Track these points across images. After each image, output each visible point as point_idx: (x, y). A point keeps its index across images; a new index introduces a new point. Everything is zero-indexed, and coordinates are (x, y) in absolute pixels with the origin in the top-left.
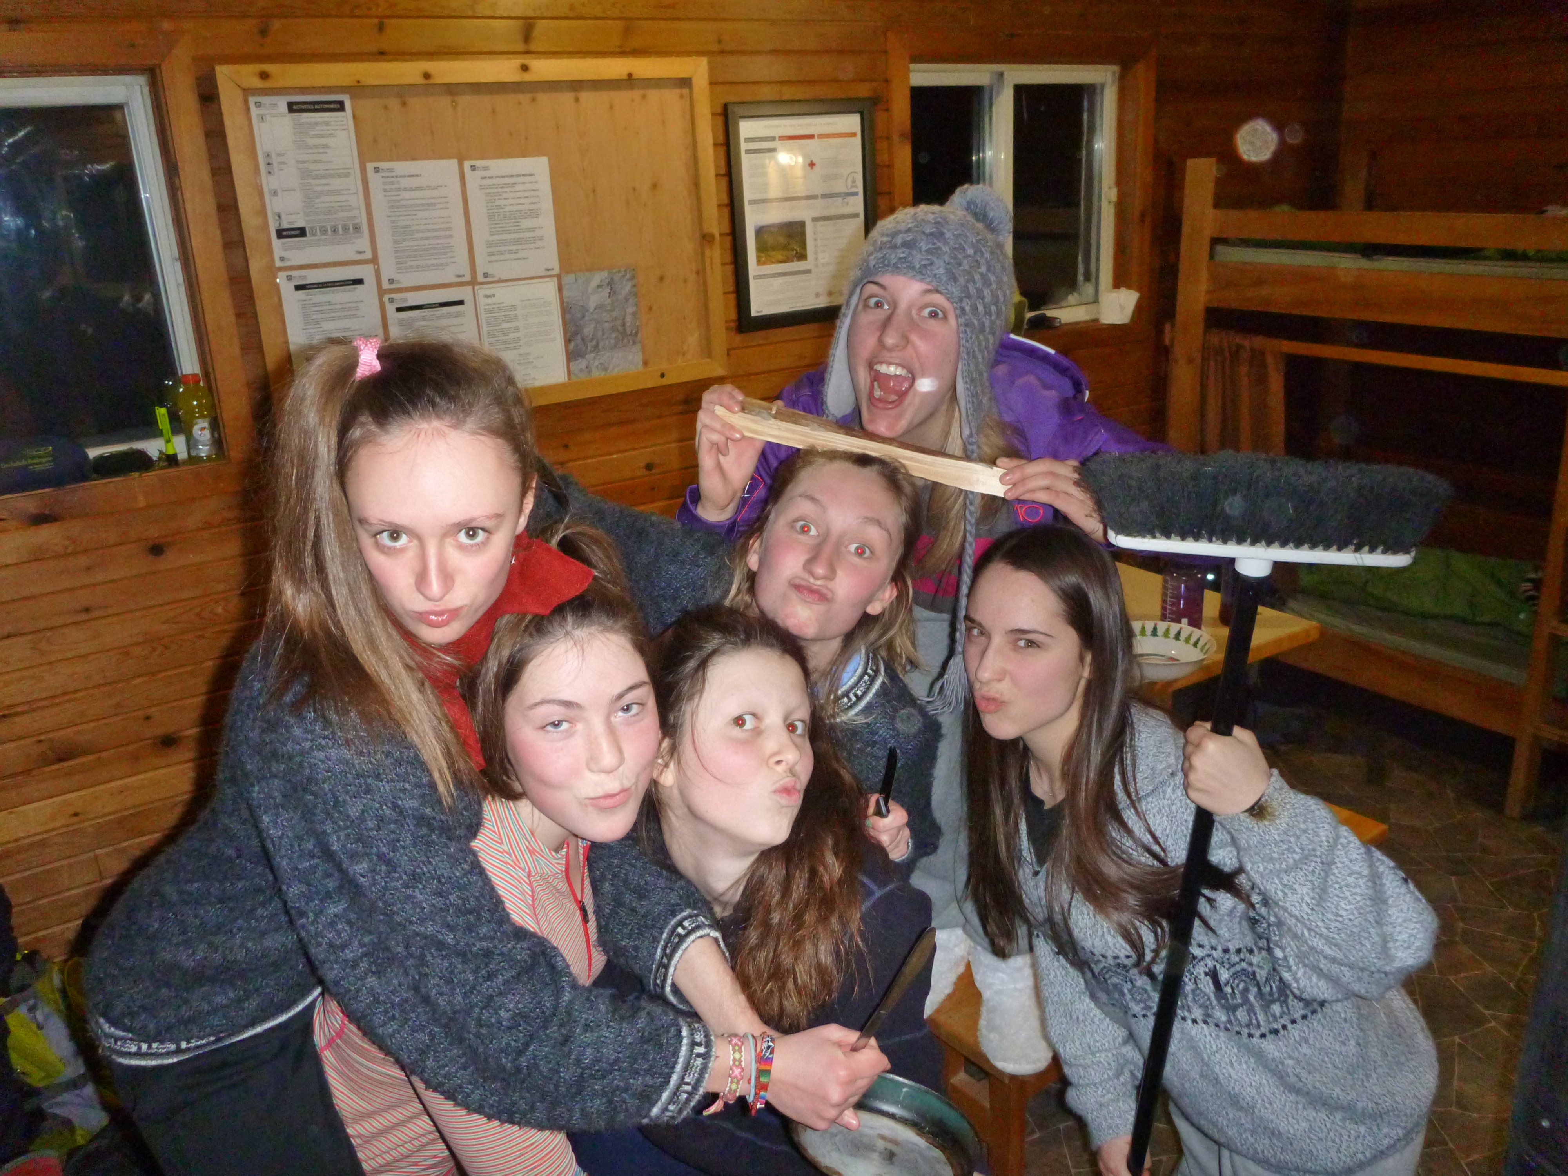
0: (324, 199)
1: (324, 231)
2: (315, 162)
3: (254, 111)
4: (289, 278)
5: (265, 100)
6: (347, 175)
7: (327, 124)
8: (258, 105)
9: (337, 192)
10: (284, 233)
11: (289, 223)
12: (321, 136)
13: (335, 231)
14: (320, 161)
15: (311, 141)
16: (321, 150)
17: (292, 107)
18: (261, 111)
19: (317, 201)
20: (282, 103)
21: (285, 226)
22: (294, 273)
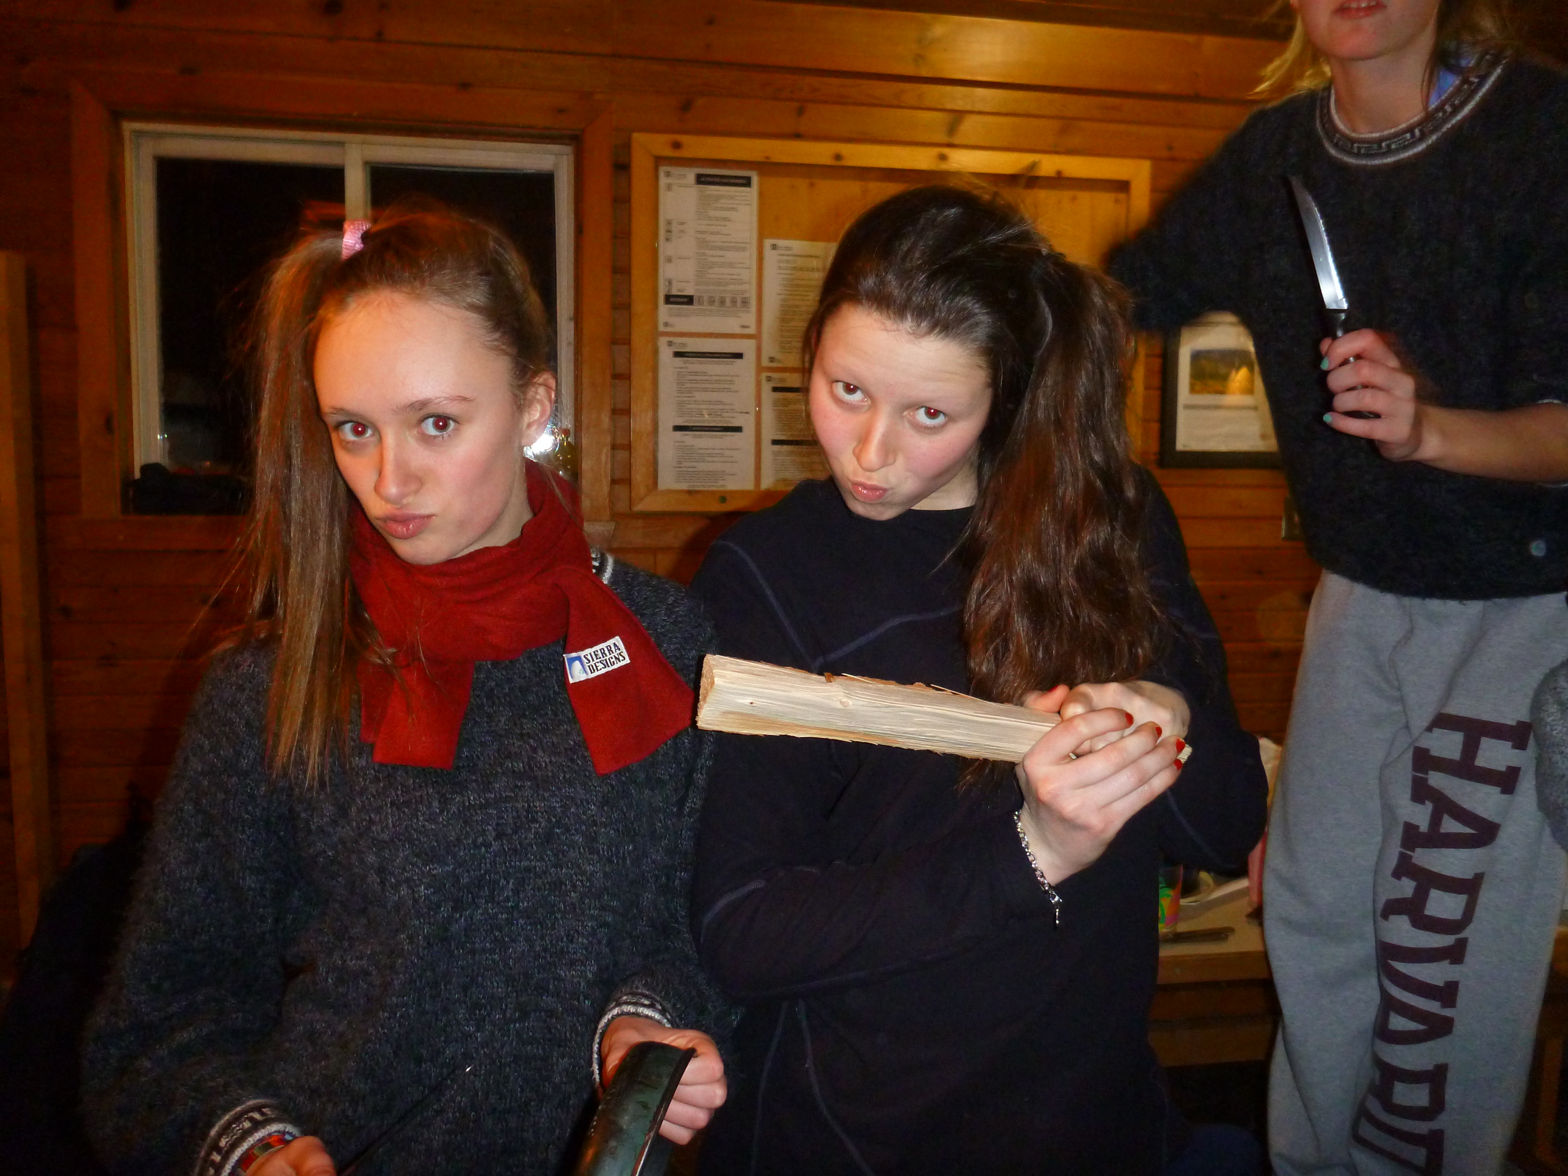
0: (717, 270)
1: (712, 302)
2: (712, 233)
3: (663, 181)
4: (670, 344)
5: (676, 170)
6: (743, 249)
7: (731, 197)
8: (668, 174)
9: (731, 265)
10: (672, 299)
11: (679, 290)
12: (722, 209)
13: (722, 302)
14: (718, 233)
15: (712, 213)
16: (722, 223)
17: (701, 180)
18: (669, 180)
19: (711, 271)
20: (690, 175)
21: (675, 292)
22: (677, 340)
